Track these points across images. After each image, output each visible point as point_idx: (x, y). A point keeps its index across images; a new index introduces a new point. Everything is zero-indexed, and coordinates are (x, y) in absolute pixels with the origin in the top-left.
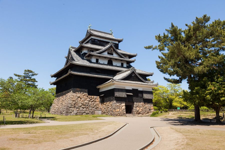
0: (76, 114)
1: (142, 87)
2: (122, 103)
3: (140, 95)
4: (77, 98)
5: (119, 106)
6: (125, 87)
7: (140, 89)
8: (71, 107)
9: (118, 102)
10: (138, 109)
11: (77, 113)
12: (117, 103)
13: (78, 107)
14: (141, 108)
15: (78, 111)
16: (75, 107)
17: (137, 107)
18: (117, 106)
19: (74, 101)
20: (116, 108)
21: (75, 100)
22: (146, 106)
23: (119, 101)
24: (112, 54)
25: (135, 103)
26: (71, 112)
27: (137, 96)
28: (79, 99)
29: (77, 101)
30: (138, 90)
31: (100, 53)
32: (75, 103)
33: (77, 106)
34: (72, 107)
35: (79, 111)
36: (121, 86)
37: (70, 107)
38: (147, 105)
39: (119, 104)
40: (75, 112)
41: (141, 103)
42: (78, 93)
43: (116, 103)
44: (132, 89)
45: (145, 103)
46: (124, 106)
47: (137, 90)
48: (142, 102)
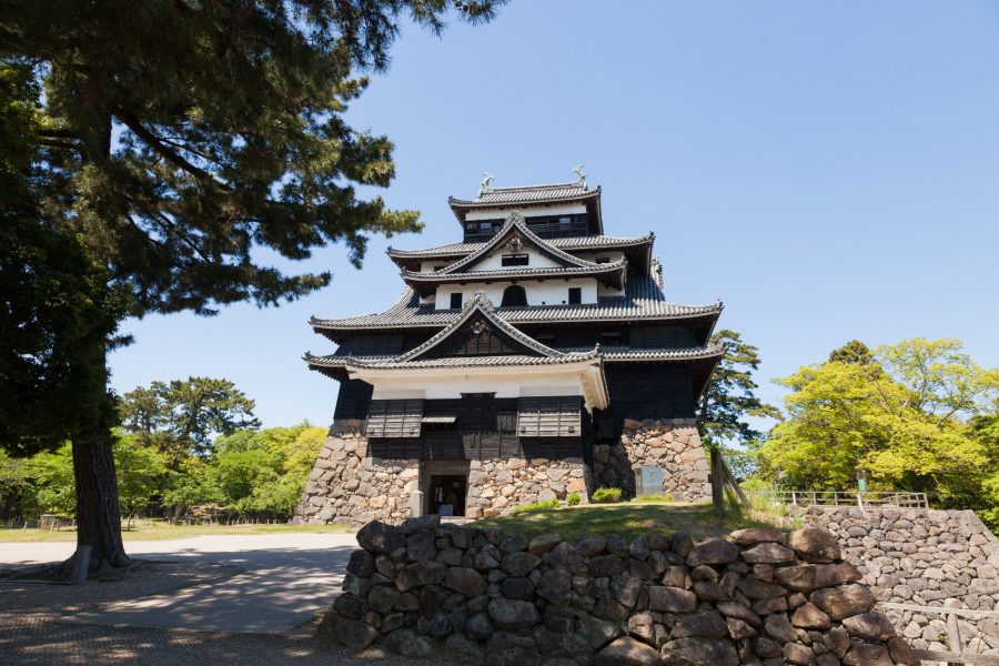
0: (327, 521)
1: (516, 378)
2: (404, 467)
3: (503, 420)
4: (344, 455)
5: (387, 481)
6: (423, 391)
7: (505, 391)
8: (316, 494)
9: (385, 461)
10: (489, 492)
11: (335, 516)
12: (380, 468)
13: (341, 492)
14: (508, 489)
15: (340, 507)
16: (328, 493)
17: (486, 481)
18: (378, 480)
19: (329, 469)
20: (374, 490)
21: (334, 466)
22: (540, 476)
23: (390, 458)
24: (525, 261)
25: (475, 464)
26: (313, 514)
27: (489, 427)
28: (354, 460)
29: (339, 469)
30: (496, 396)
31: (464, 269)
32: (333, 477)
33: (338, 491)
34: (321, 491)
35: (342, 510)
36: (406, 386)
37: (311, 495)
38: (542, 470)
39: (390, 470)
40: (327, 512)
41: (513, 462)
42: (351, 435)
43: (372, 468)
44: (460, 397)
45: (534, 462)
46: (411, 479)
47: (489, 397)
48: (515, 456)
